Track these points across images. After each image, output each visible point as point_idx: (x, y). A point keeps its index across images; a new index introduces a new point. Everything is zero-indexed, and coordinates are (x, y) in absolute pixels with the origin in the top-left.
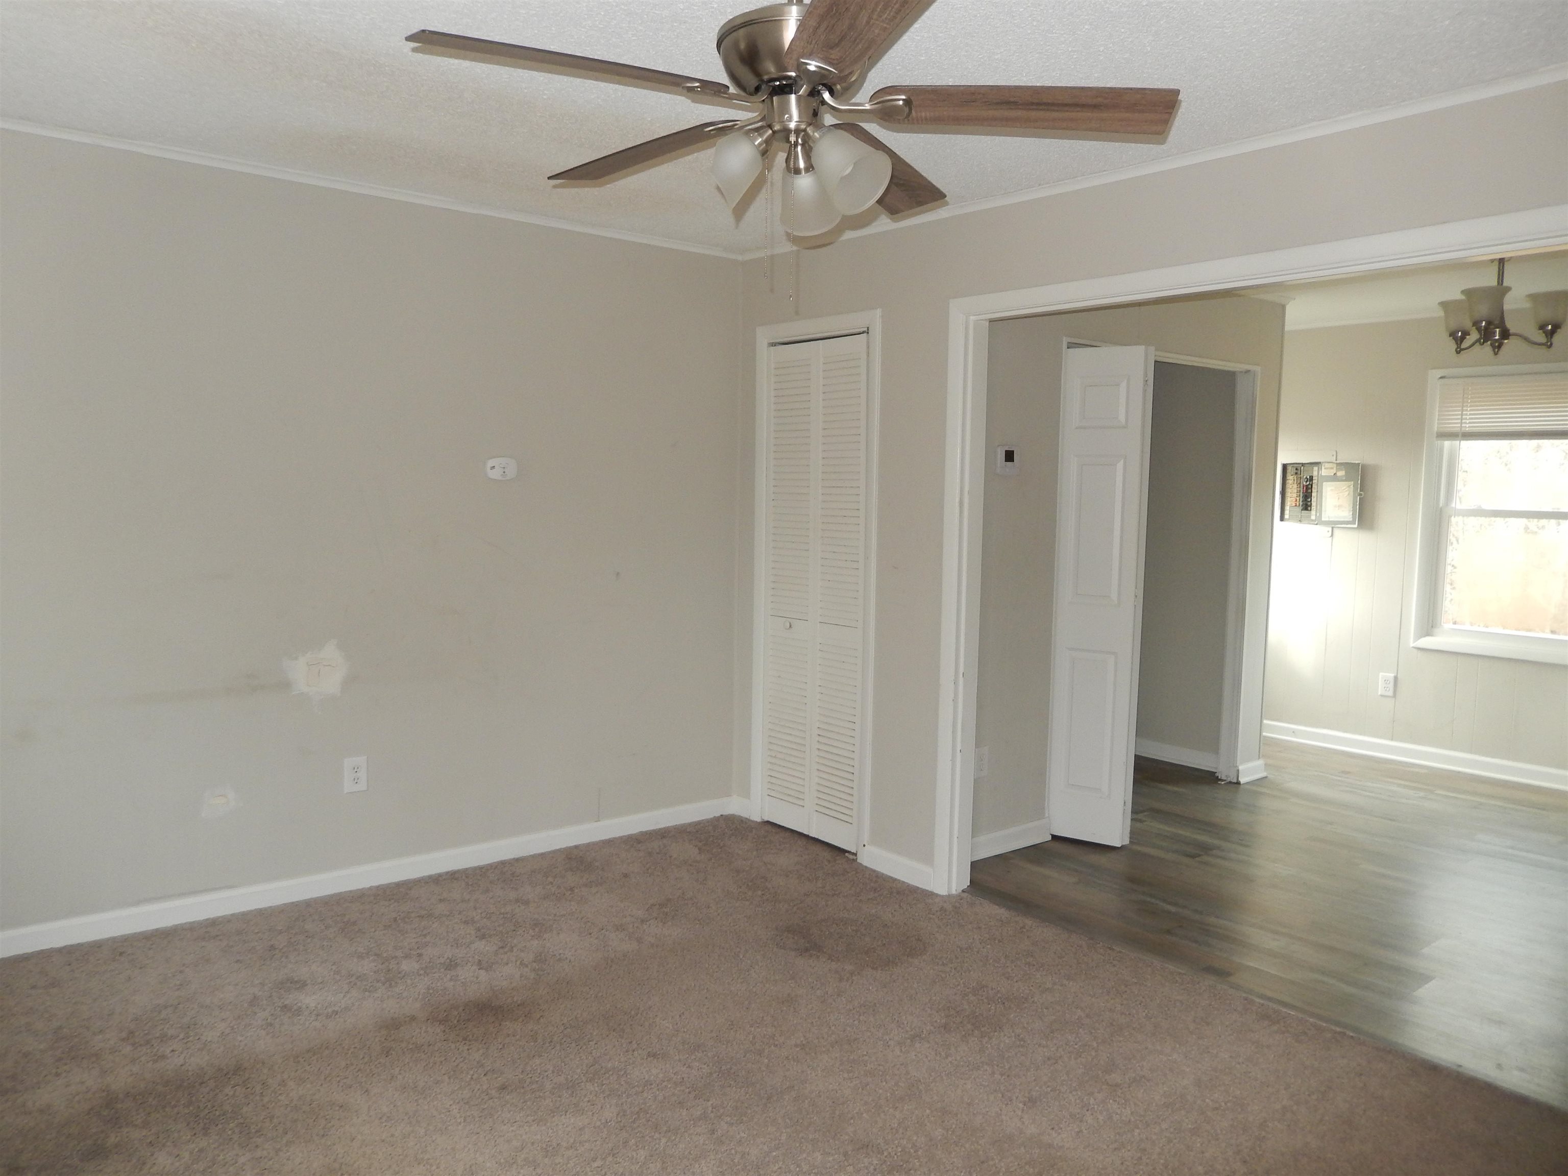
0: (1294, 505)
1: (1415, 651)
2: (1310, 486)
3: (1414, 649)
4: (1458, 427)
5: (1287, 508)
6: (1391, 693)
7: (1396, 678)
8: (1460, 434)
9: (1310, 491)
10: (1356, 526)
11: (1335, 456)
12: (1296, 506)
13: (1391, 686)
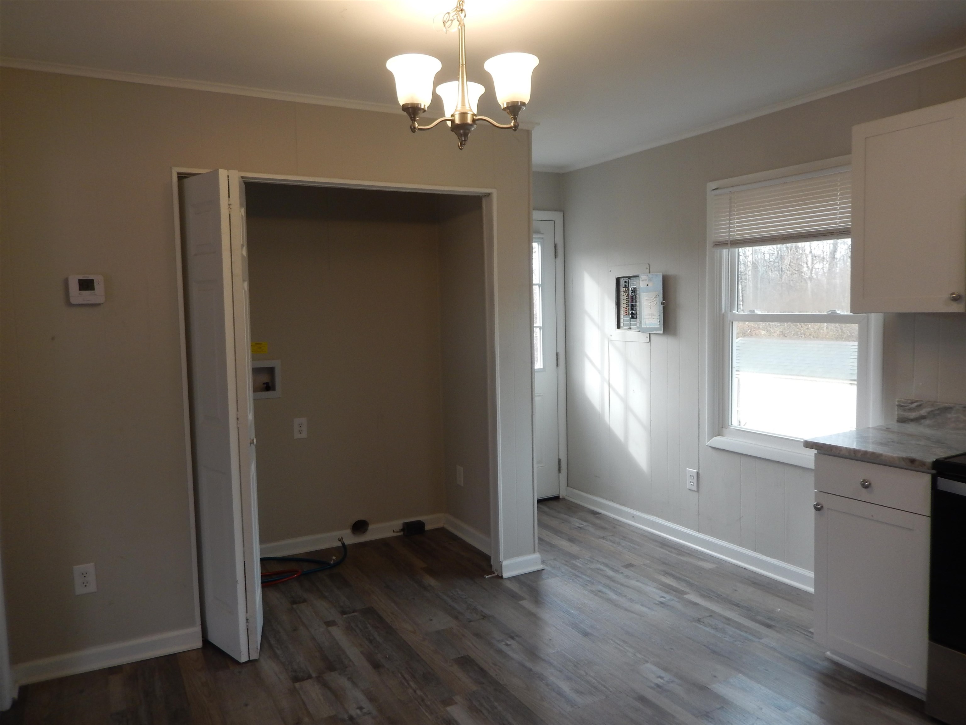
0: (625, 314)
1: (710, 449)
2: (634, 297)
3: (710, 448)
4: (726, 236)
5: (622, 317)
6: (695, 488)
7: (698, 474)
8: (729, 242)
9: (634, 301)
10: (662, 332)
11: (648, 269)
12: (626, 315)
13: (695, 481)
